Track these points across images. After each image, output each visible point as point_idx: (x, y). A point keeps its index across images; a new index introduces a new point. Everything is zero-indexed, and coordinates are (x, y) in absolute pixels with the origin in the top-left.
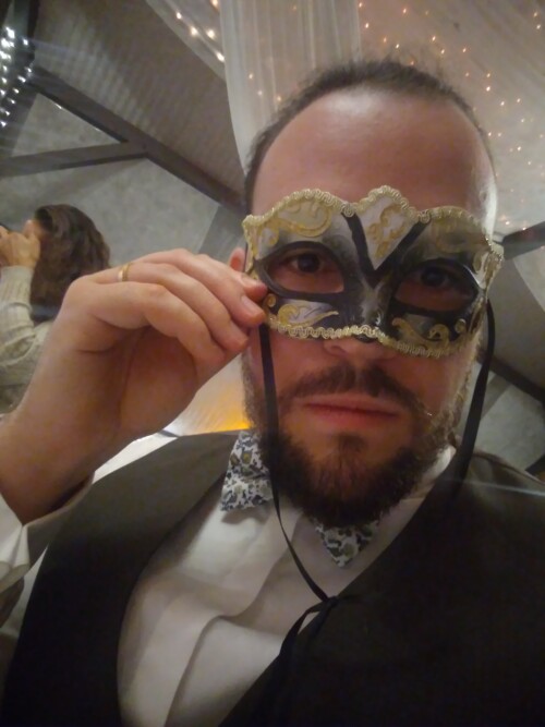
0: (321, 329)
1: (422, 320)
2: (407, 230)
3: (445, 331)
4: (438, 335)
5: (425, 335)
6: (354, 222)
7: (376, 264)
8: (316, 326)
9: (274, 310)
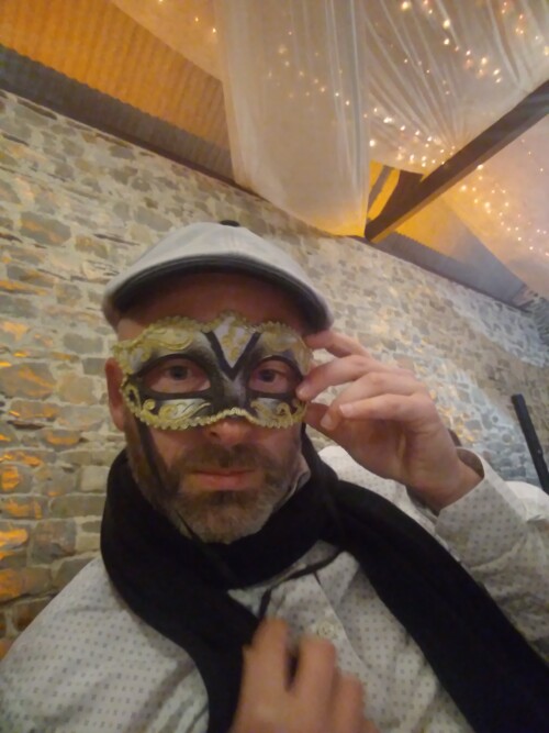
0: (198, 418)
1: (270, 401)
3: (287, 408)
4: (283, 411)
5: (274, 412)
6: (211, 336)
7: (232, 364)
9: (155, 411)
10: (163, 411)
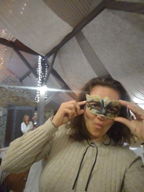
0: (97, 114)
1: (110, 114)
2: (109, 103)
5: (111, 116)
6: (103, 101)
7: (105, 107)
8: (96, 113)
9: (90, 110)
10: (91, 110)
